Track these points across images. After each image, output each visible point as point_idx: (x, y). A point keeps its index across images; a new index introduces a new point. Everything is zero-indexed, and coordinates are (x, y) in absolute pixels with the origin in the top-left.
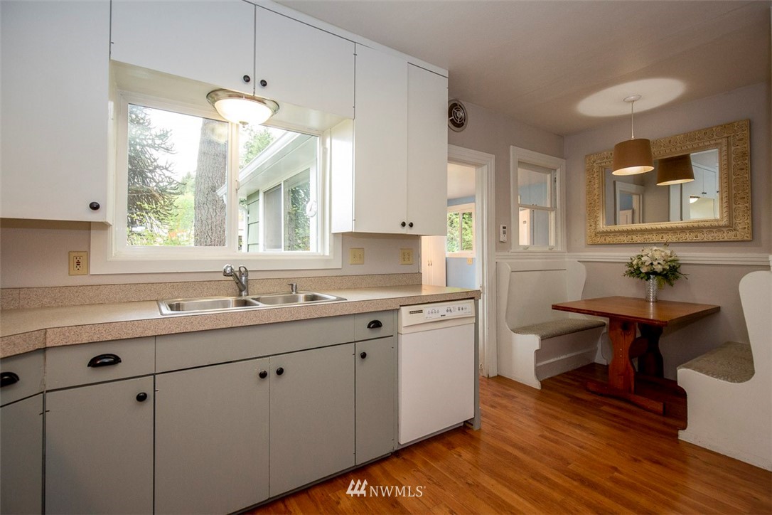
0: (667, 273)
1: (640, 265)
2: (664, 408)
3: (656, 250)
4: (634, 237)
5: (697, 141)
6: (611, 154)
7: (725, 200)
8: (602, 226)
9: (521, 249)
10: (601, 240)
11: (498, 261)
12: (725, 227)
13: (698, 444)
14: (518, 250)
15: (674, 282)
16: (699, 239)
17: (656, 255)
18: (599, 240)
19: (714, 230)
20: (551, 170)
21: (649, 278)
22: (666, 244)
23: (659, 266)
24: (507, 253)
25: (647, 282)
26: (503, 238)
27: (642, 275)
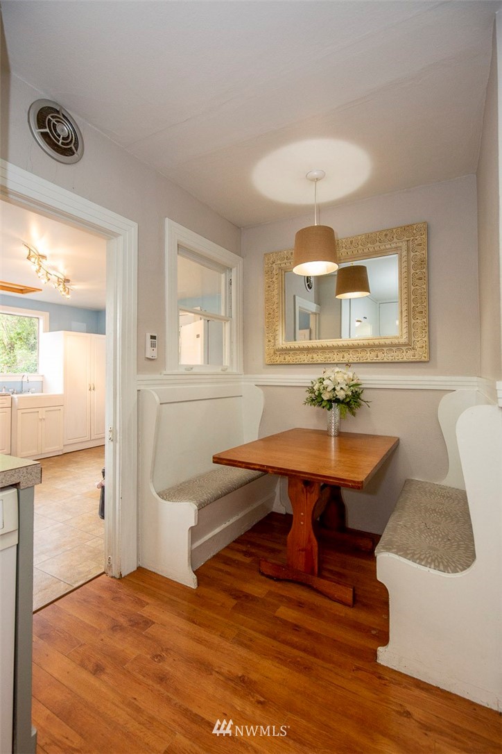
0: (350, 401)
1: (321, 391)
2: (355, 596)
3: (338, 372)
4: (315, 356)
5: (378, 243)
6: (292, 253)
7: (405, 314)
8: (282, 342)
9: (182, 371)
10: (282, 358)
11: (141, 388)
12: (405, 345)
13: (403, 671)
14: (175, 371)
15: (357, 411)
16: (379, 359)
17: (338, 379)
18: (279, 359)
19: (394, 349)
20: (226, 269)
21: (331, 407)
22: (348, 364)
23: (342, 392)
24: (158, 376)
25: (329, 412)
26: (150, 353)
27: (324, 404)
